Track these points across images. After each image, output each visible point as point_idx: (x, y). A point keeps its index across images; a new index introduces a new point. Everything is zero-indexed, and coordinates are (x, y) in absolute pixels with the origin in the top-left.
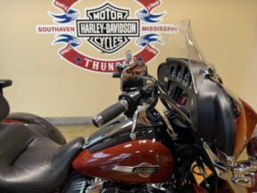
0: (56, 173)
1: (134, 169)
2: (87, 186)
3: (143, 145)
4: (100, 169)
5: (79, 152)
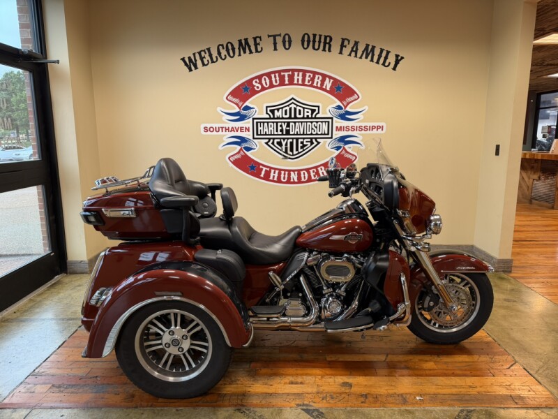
1: (346, 237)
2: (308, 257)
3: (349, 224)
5: (300, 234)
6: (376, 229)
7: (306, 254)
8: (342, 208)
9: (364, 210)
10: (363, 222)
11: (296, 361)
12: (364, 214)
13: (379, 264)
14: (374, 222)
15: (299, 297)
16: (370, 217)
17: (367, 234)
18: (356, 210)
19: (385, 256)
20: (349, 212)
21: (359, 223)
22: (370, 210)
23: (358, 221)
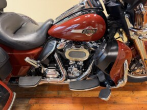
0: (41, 37)
1: (83, 31)
2: (57, 44)
3: (88, 18)
4: (63, 35)
5: (51, 26)
6: (108, 21)
7: (56, 42)
8: (83, 4)
9: (101, 5)
10: (99, 16)
11: (55, 97)
12: (100, 9)
13: (110, 54)
14: (107, 15)
15: (54, 66)
16: (105, 12)
17: (101, 26)
18: (94, 5)
19: (114, 48)
20: (88, 7)
21: (95, 17)
22: (105, 5)
23: (95, 15)
